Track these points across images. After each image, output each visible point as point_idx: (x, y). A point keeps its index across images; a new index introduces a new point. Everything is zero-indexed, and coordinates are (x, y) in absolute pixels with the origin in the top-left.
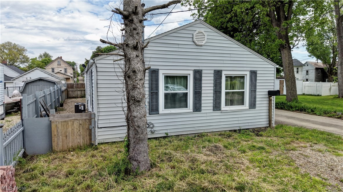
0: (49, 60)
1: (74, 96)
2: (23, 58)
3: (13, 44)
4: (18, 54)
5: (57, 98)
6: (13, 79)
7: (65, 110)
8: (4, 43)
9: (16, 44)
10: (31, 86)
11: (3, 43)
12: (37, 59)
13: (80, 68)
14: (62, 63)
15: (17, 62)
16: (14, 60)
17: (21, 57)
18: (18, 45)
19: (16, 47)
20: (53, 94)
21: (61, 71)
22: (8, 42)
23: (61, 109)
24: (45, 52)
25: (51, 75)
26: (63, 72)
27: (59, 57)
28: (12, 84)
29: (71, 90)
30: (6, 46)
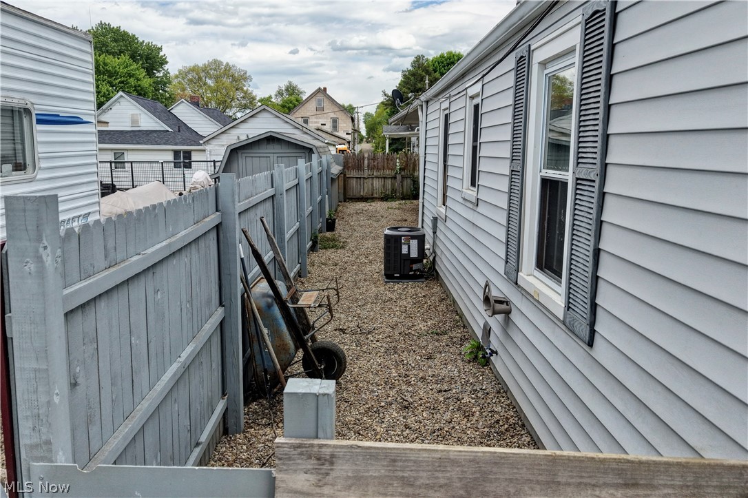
0: (297, 101)
1: (362, 194)
2: (244, 97)
3: (224, 64)
4: (234, 87)
5: (319, 199)
6: (205, 140)
7: (343, 247)
8: (207, 63)
9: (231, 64)
10: (244, 158)
11: (205, 65)
12: (273, 100)
13: (365, 122)
14: (326, 104)
15: (232, 107)
16: (225, 104)
17: (239, 95)
18: (234, 66)
19: (229, 71)
20: (305, 186)
21: (325, 125)
22: (215, 61)
23: (328, 239)
24: (290, 83)
25: (301, 127)
26: (328, 128)
27: (320, 88)
28: (202, 153)
29: (353, 174)
30: (211, 70)
